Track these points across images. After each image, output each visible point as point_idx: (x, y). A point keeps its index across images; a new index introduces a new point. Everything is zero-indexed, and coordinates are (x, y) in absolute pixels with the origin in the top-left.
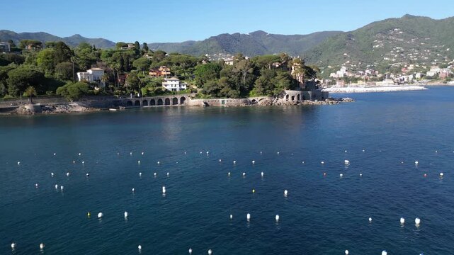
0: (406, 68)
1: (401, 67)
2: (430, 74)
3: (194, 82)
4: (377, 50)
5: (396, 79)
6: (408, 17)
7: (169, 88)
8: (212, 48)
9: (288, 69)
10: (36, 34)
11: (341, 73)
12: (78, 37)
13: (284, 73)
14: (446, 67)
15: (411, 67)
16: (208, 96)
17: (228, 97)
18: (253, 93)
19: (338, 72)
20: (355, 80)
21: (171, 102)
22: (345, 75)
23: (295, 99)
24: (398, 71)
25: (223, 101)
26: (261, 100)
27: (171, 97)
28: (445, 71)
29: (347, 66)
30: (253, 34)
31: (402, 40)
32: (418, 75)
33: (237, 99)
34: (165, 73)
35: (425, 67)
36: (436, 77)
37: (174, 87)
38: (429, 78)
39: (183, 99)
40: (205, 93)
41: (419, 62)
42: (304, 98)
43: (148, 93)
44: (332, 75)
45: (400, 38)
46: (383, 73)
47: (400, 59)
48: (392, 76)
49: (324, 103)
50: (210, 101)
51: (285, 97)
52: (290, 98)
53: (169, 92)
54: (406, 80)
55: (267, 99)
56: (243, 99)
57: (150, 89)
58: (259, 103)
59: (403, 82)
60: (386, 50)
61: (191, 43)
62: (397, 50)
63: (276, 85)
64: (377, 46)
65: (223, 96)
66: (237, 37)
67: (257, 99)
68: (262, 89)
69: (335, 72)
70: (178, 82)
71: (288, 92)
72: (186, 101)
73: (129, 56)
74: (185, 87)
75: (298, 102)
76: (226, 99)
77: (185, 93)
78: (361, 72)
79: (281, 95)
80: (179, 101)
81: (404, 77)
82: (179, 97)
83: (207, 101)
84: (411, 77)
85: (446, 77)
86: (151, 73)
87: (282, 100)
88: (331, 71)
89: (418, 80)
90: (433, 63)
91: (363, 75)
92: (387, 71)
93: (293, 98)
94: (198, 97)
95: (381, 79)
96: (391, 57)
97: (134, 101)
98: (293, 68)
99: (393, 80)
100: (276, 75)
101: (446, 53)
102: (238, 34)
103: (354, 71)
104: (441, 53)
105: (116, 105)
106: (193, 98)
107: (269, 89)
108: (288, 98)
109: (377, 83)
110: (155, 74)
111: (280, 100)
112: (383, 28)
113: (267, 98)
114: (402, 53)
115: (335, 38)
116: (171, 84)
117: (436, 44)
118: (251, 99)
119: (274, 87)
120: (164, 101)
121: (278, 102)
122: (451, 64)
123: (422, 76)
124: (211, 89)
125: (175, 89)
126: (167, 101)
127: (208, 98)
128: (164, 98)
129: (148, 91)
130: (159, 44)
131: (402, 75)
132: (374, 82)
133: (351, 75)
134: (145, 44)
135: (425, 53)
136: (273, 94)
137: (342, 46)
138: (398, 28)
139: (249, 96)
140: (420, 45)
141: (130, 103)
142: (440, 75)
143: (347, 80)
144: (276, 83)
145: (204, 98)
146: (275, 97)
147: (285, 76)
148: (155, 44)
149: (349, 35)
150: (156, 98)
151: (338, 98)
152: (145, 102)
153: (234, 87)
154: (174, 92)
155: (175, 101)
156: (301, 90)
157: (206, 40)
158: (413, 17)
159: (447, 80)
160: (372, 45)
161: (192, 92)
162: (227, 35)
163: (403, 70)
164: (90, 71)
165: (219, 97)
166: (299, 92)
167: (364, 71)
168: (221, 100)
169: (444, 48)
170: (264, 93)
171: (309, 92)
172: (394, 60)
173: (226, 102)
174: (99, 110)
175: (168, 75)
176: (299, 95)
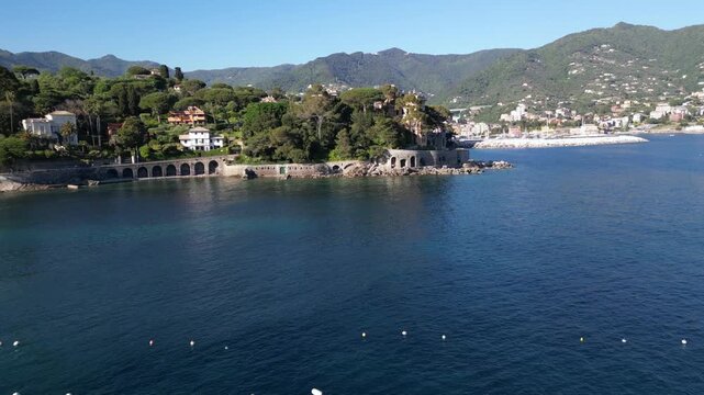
0: (619, 106)
1: (611, 104)
2: (655, 115)
3: (240, 134)
4: (575, 77)
5: (602, 123)
6: (622, 26)
7: (191, 145)
8: (318, 75)
9: (397, 112)
10: (43, 54)
11: (517, 115)
12: (111, 59)
13: (388, 120)
14: (679, 104)
15: (627, 104)
16: (255, 159)
17: (291, 162)
18: (335, 155)
19: (513, 113)
20: (539, 125)
21: (192, 170)
22: (523, 117)
23: (407, 164)
24: (606, 111)
25: (282, 170)
26: (347, 166)
27: (191, 161)
28: (678, 110)
29: (528, 103)
30: (384, 53)
31: (613, 62)
32: (636, 118)
33: (307, 166)
34: (196, 118)
35: (648, 105)
36: (665, 120)
37: (199, 144)
38: (654, 122)
39: (213, 165)
40: (250, 154)
41: (640, 96)
42: (423, 163)
43: (152, 155)
44: (504, 117)
45: (611, 59)
46: (582, 114)
47: (609, 92)
48: (597, 119)
49: (456, 172)
50: (257, 168)
51: (389, 161)
52: (398, 163)
53: (191, 152)
54: (617, 125)
55: (358, 165)
56: (317, 165)
57: (155, 147)
58: (345, 172)
59: (612, 128)
60: (588, 78)
61: (288, 68)
62: (605, 77)
63: (376, 141)
64: (575, 72)
65: (283, 159)
66: (359, 58)
67: (342, 164)
68: (349, 148)
69: (509, 113)
70: (207, 136)
71: (394, 152)
72: (218, 169)
73: (138, 89)
74: (221, 144)
75: (410, 171)
76: (287, 166)
77: (219, 154)
78: (549, 113)
79: (383, 157)
80: (207, 168)
81: (615, 120)
82: (206, 162)
83: (253, 167)
84: (626, 119)
85: (680, 120)
86: (171, 119)
87: (385, 167)
88: (502, 111)
89: (636, 124)
90: (662, 98)
91: (552, 116)
92: (590, 111)
93: (403, 163)
94: (239, 161)
95: (579, 124)
96: (596, 88)
97: (120, 171)
98: (405, 111)
99: (597, 124)
100: (373, 123)
101: (681, 82)
102: (360, 54)
103: (538, 110)
104: (674, 83)
105: (82, 178)
106: (230, 163)
107: (362, 148)
108: (393, 164)
109: (572, 130)
110: (179, 120)
111: (381, 167)
112: (583, 44)
113: (358, 163)
114: (613, 82)
115: (508, 60)
116: (195, 138)
117: (665, 69)
118: (331, 164)
119: (372, 143)
120: (178, 169)
121: (377, 171)
122: (688, 100)
123: (643, 119)
124: (259, 147)
125: (202, 148)
126: (185, 169)
127: (256, 163)
128: (178, 163)
129: (151, 150)
130: (238, 69)
131: (613, 117)
132: (567, 128)
133: (532, 117)
134: (178, 69)
135: (648, 82)
136: (368, 156)
137: (521, 72)
138: (606, 43)
139: (328, 159)
140: (643, 70)
141: (113, 173)
142: (671, 117)
143: (525, 125)
144: (376, 137)
145: (249, 163)
146: (372, 162)
147: (387, 125)
148: (231, 69)
149: (532, 55)
150: (163, 164)
151: (486, 161)
152: (142, 172)
153: (299, 144)
154: (200, 151)
155: (199, 168)
156: (419, 148)
157: (310, 63)
158: (630, 26)
159: (682, 125)
160: (566, 70)
161: (232, 152)
162: (343, 54)
163: (613, 109)
164: (49, 117)
165: (276, 161)
166: (413, 153)
167: (554, 111)
168: (278, 166)
169: (680, 74)
170: (353, 155)
171: (432, 152)
172: (600, 93)
173: (286, 171)
174: (46, 187)
175: (200, 121)
176: (412, 159)
